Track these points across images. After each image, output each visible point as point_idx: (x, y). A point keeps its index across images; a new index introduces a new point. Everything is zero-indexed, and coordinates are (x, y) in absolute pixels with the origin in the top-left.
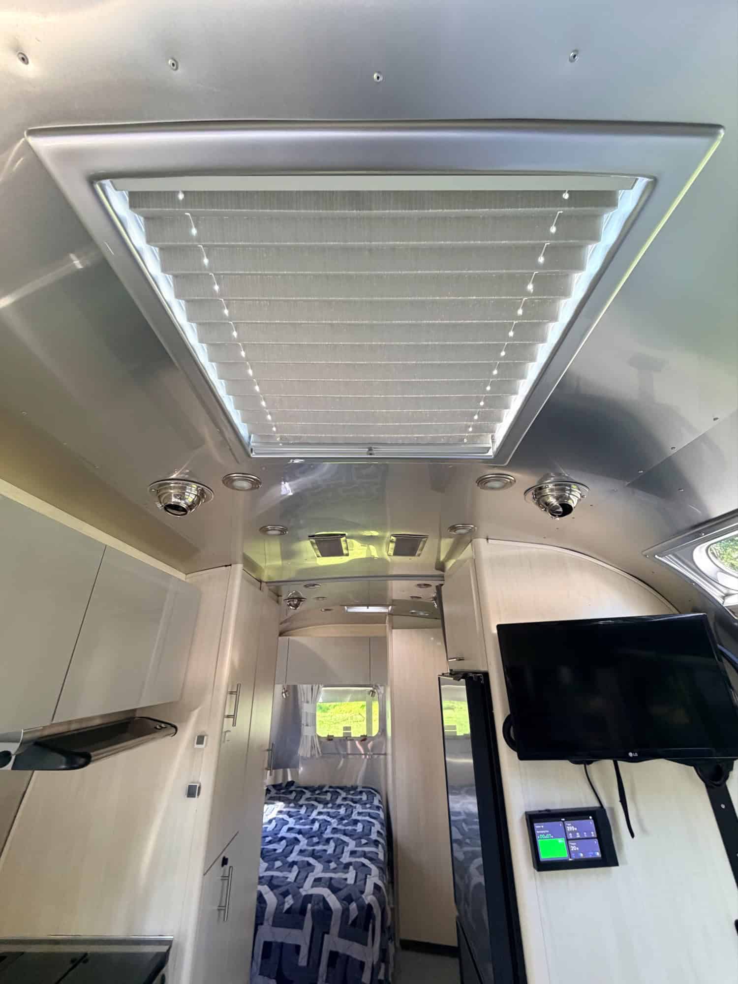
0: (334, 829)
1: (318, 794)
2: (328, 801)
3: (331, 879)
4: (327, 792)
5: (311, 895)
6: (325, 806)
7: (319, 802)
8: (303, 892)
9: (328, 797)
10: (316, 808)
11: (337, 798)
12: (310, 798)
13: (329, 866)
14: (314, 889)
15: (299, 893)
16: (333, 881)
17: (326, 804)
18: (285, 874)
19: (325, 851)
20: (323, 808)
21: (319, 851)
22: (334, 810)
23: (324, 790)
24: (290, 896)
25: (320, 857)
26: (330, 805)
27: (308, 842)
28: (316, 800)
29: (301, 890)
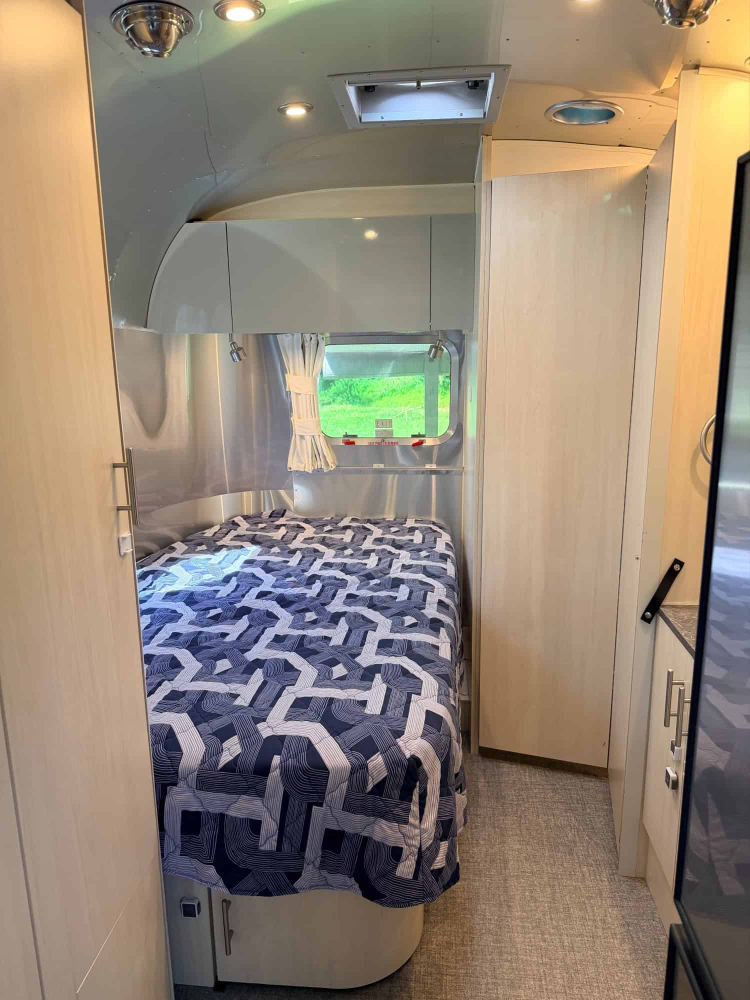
0: (350, 596)
1: (329, 531)
3: (331, 700)
4: (346, 528)
5: (282, 738)
6: (340, 552)
7: (329, 546)
8: (265, 730)
10: (322, 555)
12: (313, 538)
13: (331, 673)
14: (290, 723)
15: (257, 732)
16: (334, 707)
17: (341, 549)
18: (234, 688)
19: (327, 639)
20: (336, 556)
21: (313, 640)
22: (356, 561)
24: (235, 739)
25: (315, 652)
26: (349, 551)
27: (294, 619)
28: (323, 542)
29: (261, 726)
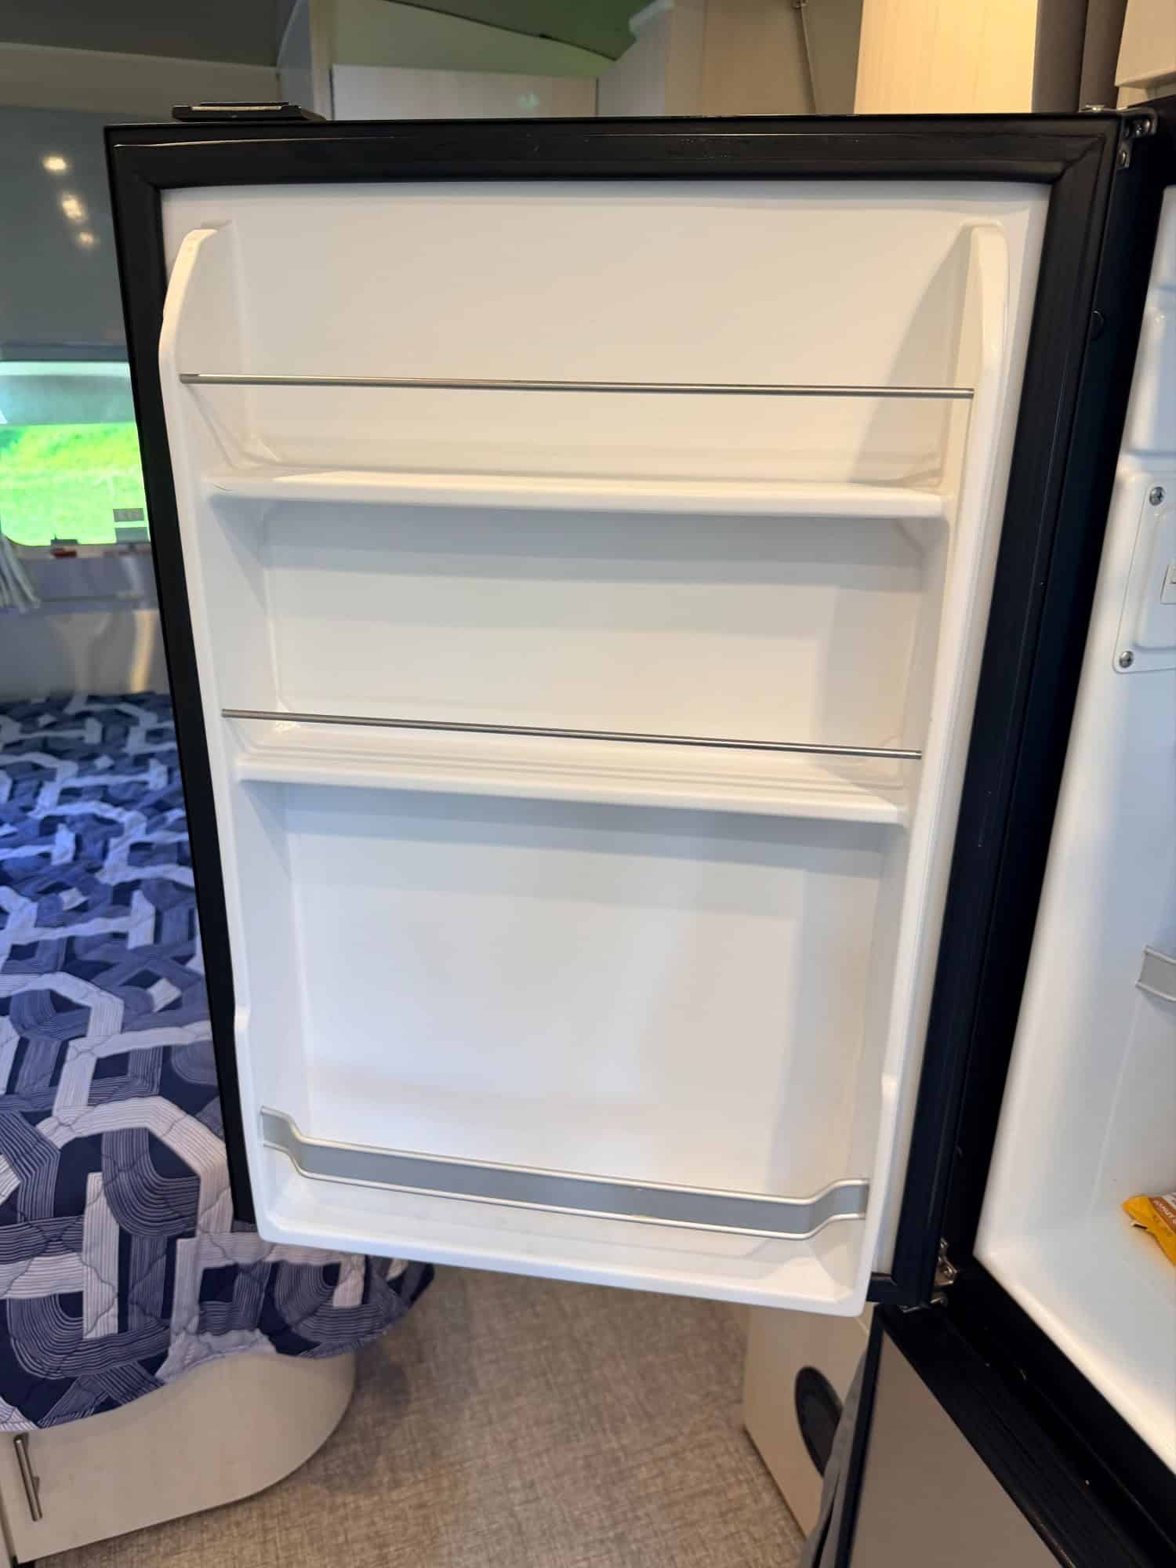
0: (135, 847)
1: (50, 726)
2: (93, 746)
3: (167, 1051)
4: (82, 716)
5: (95, 1140)
6: (86, 764)
7: (60, 754)
8: (55, 1131)
9: (92, 732)
10: (51, 775)
11: (126, 734)
12: (19, 743)
13: (149, 1000)
14: (101, 1108)
15: (41, 1138)
16: (177, 1062)
17: (86, 757)
19: (120, 937)
20: (80, 774)
21: (93, 943)
22: (124, 779)
23: (71, 709)
25: (106, 966)
26: (103, 762)
27: (39, 909)
28: (45, 747)
29: (45, 1127)
